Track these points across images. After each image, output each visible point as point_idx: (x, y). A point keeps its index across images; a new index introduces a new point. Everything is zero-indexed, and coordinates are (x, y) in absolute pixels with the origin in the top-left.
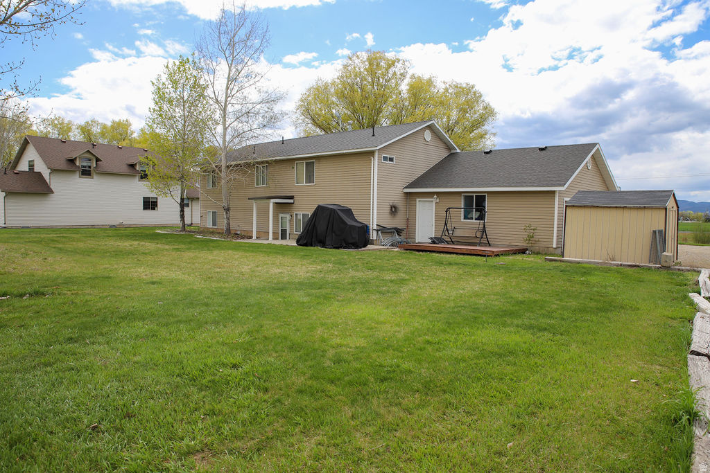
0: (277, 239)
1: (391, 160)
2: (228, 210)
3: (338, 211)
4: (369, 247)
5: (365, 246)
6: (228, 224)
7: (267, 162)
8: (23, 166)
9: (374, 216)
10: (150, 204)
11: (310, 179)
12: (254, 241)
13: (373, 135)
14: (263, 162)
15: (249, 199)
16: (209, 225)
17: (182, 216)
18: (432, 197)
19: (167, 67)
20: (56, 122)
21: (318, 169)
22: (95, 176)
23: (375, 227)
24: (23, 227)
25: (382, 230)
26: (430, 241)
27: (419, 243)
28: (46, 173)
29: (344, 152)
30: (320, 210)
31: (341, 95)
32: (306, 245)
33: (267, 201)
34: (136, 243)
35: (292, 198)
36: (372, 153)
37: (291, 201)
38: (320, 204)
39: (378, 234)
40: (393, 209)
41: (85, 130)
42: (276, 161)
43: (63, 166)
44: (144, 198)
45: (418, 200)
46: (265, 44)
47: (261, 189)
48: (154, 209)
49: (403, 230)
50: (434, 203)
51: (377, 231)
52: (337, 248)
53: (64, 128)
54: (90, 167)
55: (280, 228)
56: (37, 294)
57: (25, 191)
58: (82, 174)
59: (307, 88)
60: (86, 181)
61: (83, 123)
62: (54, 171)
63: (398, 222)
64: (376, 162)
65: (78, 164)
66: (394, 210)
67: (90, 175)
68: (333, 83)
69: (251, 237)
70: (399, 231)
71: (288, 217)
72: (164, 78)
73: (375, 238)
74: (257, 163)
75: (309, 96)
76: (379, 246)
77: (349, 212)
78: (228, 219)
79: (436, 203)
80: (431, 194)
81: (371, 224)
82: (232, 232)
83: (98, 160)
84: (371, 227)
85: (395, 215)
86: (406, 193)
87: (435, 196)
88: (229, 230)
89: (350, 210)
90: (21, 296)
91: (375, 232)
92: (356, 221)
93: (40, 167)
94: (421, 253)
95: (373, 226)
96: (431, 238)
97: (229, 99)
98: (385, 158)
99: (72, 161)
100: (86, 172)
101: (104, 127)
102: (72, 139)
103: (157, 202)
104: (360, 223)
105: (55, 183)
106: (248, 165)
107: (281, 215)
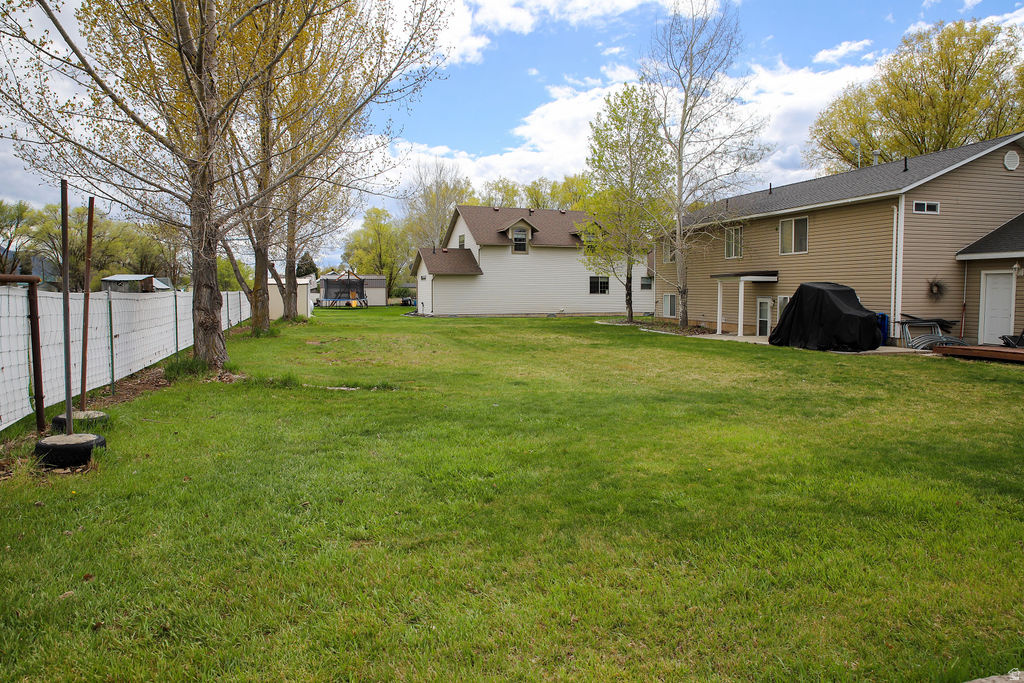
0: (754, 334)
1: (932, 208)
2: (684, 292)
3: (830, 294)
4: (882, 349)
5: (874, 348)
6: (685, 313)
7: (739, 223)
8: (454, 244)
9: (898, 300)
10: (598, 286)
11: (801, 245)
12: (718, 337)
13: (906, 170)
14: (733, 224)
15: (712, 276)
16: (666, 314)
17: (629, 302)
18: (1011, 267)
19: (608, 101)
20: (501, 185)
21: (813, 231)
22: (530, 250)
23: (899, 318)
24: (451, 316)
25: (911, 322)
26: (1002, 342)
27: (985, 345)
28: (475, 250)
29: (850, 200)
30: (803, 291)
31: (885, 106)
32: (780, 344)
33: (733, 280)
34: (553, 336)
35: (775, 274)
36: (895, 200)
37: (774, 279)
38: (803, 282)
39: (903, 330)
40: (935, 289)
41: (533, 192)
42: (752, 221)
43: (494, 240)
44: (591, 278)
45: (983, 272)
46: (733, 51)
47: (733, 262)
48: (604, 292)
49: (953, 323)
50: (1014, 276)
51: (902, 324)
52: (824, 349)
53: (508, 190)
54: (524, 240)
55: (758, 319)
56: (385, 387)
57: (452, 273)
58: (516, 250)
59: (831, 102)
60: (520, 257)
61: (529, 184)
62: (484, 247)
63: (945, 310)
64: (901, 213)
65: (510, 237)
66: (936, 291)
67: (524, 250)
68: (874, 89)
69: (715, 332)
70: (945, 326)
71: (769, 302)
72: (604, 118)
73: (898, 336)
74: (725, 225)
75: (832, 114)
76: (905, 349)
77: (849, 295)
78: (685, 305)
79: (1018, 277)
80: (1008, 263)
81: (892, 315)
82: (690, 324)
83: (534, 230)
84: (892, 320)
85: (938, 298)
86: (962, 263)
87: (1016, 266)
88: (685, 321)
89: (853, 291)
90: (369, 388)
91: (898, 327)
92: (860, 307)
93: (471, 244)
94: (971, 362)
95: (896, 313)
96: (1003, 338)
97: (686, 136)
98: (920, 207)
99: (504, 234)
100: (520, 247)
101: (554, 186)
102: (518, 206)
103: (607, 283)
104: (867, 311)
105: (485, 261)
106: (712, 229)
107: (759, 300)
